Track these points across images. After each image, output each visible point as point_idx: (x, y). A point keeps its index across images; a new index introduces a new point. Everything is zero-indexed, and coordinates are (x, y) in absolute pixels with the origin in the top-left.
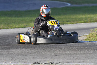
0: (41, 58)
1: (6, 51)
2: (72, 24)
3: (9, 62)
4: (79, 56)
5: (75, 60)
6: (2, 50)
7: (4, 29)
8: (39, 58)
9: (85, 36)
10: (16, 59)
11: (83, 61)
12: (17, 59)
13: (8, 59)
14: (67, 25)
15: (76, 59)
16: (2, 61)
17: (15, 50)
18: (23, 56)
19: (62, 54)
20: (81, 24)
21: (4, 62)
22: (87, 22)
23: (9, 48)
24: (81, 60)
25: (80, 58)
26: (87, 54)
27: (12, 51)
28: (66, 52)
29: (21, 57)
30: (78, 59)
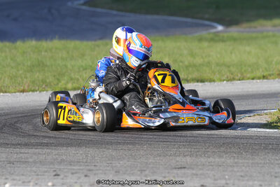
0: (139, 173)
1: (39, 154)
2: (228, 81)
3: (48, 182)
4: (247, 169)
5: (236, 182)
6: (27, 151)
7: (33, 91)
8: (133, 174)
9: (266, 114)
10: (66, 176)
11: (260, 183)
12: (70, 175)
13: (43, 175)
14: (213, 83)
15: (239, 180)
16: (26, 181)
17: (63, 150)
18: (87, 167)
19: (200, 163)
20: (255, 81)
21: (31, 184)
22: (270, 75)
23: (47, 145)
24: (256, 182)
25: (251, 176)
26: (272, 164)
27: (55, 152)
28: (211, 159)
29: (82, 169)
30: (246, 178)
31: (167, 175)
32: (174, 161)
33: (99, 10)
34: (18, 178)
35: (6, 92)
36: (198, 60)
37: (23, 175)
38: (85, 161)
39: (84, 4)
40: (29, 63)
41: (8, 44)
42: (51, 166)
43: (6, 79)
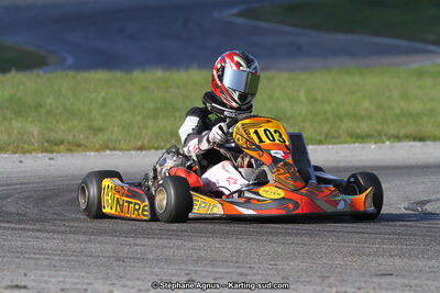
31: (363, 285)
32: (374, 264)
33: (262, 24)
34: (130, 283)
35: (114, 149)
36: (417, 107)
37: (138, 279)
38: (234, 259)
39: (240, 14)
40: (151, 105)
41: (119, 74)
42: (183, 267)
43: (116, 129)
